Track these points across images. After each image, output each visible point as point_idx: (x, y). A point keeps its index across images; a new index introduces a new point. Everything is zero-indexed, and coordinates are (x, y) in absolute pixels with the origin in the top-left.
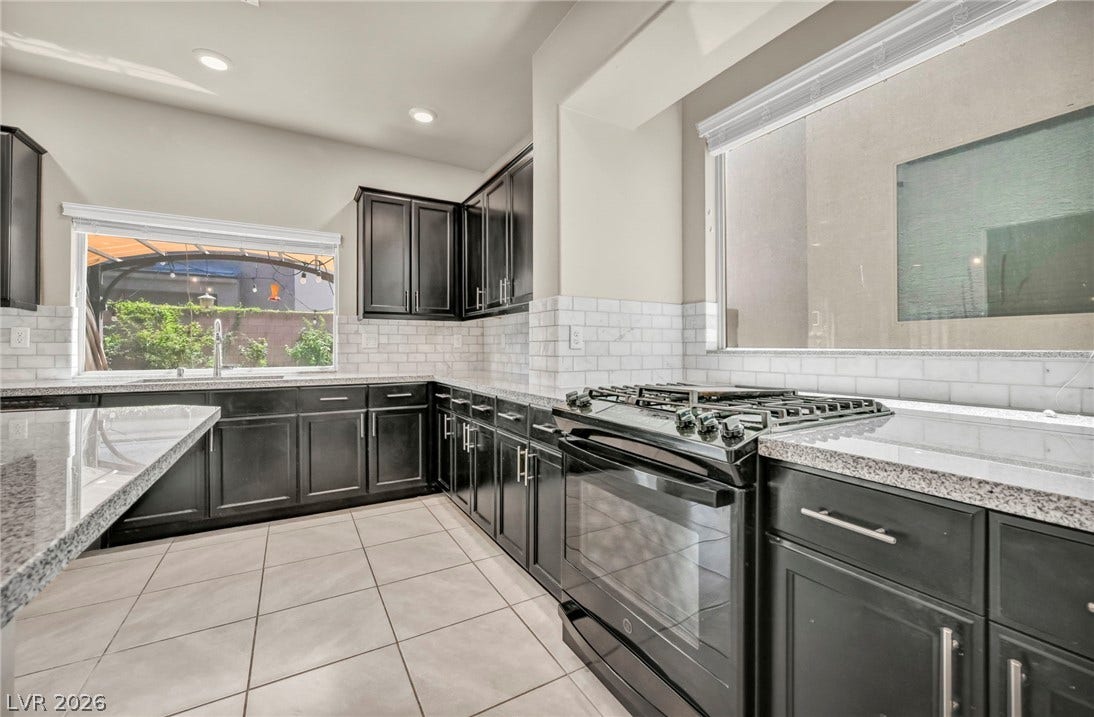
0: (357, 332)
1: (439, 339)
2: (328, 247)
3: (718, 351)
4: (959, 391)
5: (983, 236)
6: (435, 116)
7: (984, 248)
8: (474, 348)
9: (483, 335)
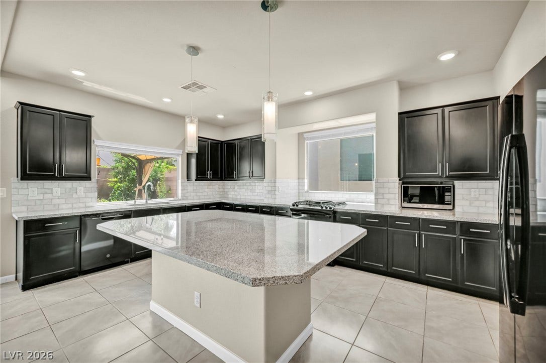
0: (187, 186)
1: (211, 187)
2: (178, 155)
3: (307, 192)
4: (355, 200)
5: (358, 156)
6: (224, 116)
7: (358, 161)
8: (222, 190)
9: (224, 185)
